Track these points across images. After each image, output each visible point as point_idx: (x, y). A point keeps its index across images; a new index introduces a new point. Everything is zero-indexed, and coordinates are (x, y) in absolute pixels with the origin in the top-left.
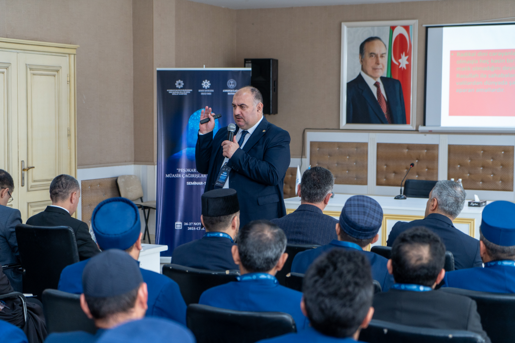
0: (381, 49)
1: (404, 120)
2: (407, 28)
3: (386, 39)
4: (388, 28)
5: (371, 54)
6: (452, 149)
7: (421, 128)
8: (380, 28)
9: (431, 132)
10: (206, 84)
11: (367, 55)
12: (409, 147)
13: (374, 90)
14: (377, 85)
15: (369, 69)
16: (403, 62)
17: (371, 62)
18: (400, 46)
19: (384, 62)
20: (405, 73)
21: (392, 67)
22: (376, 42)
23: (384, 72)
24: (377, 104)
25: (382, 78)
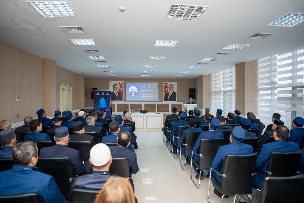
0: (117, 86)
1: (122, 100)
2: (122, 83)
3: (118, 85)
4: (119, 83)
5: (115, 88)
6: (131, 105)
7: (126, 101)
8: (117, 83)
9: (127, 102)
10: (103, 93)
11: (114, 87)
12: (123, 105)
13: (116, 94)
14: (116, 93)
15: (115, 90)
16: (122, 89)
17: (115, 89)
18: (121, 86)
19: (118, 89)
20: (122, 91)
21: (119, 90)
22: (116, 85)
23: (118, 91)
24: (116, 97)
25: (118, 92)
